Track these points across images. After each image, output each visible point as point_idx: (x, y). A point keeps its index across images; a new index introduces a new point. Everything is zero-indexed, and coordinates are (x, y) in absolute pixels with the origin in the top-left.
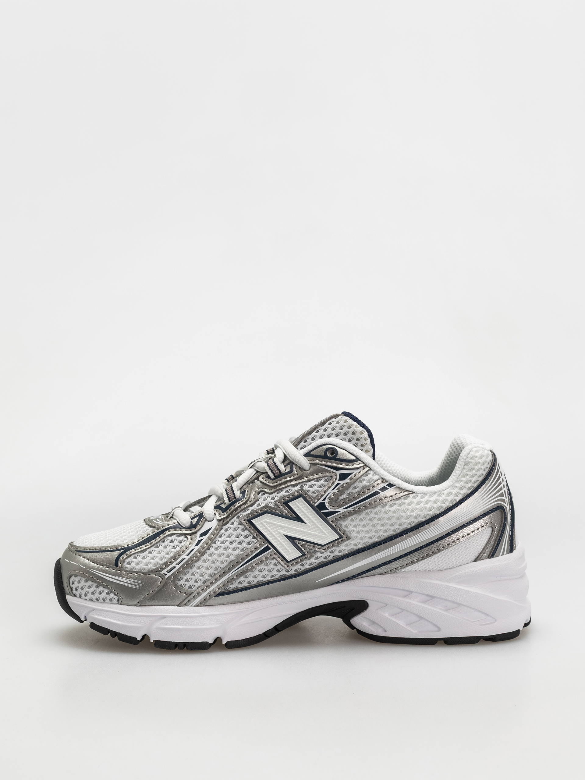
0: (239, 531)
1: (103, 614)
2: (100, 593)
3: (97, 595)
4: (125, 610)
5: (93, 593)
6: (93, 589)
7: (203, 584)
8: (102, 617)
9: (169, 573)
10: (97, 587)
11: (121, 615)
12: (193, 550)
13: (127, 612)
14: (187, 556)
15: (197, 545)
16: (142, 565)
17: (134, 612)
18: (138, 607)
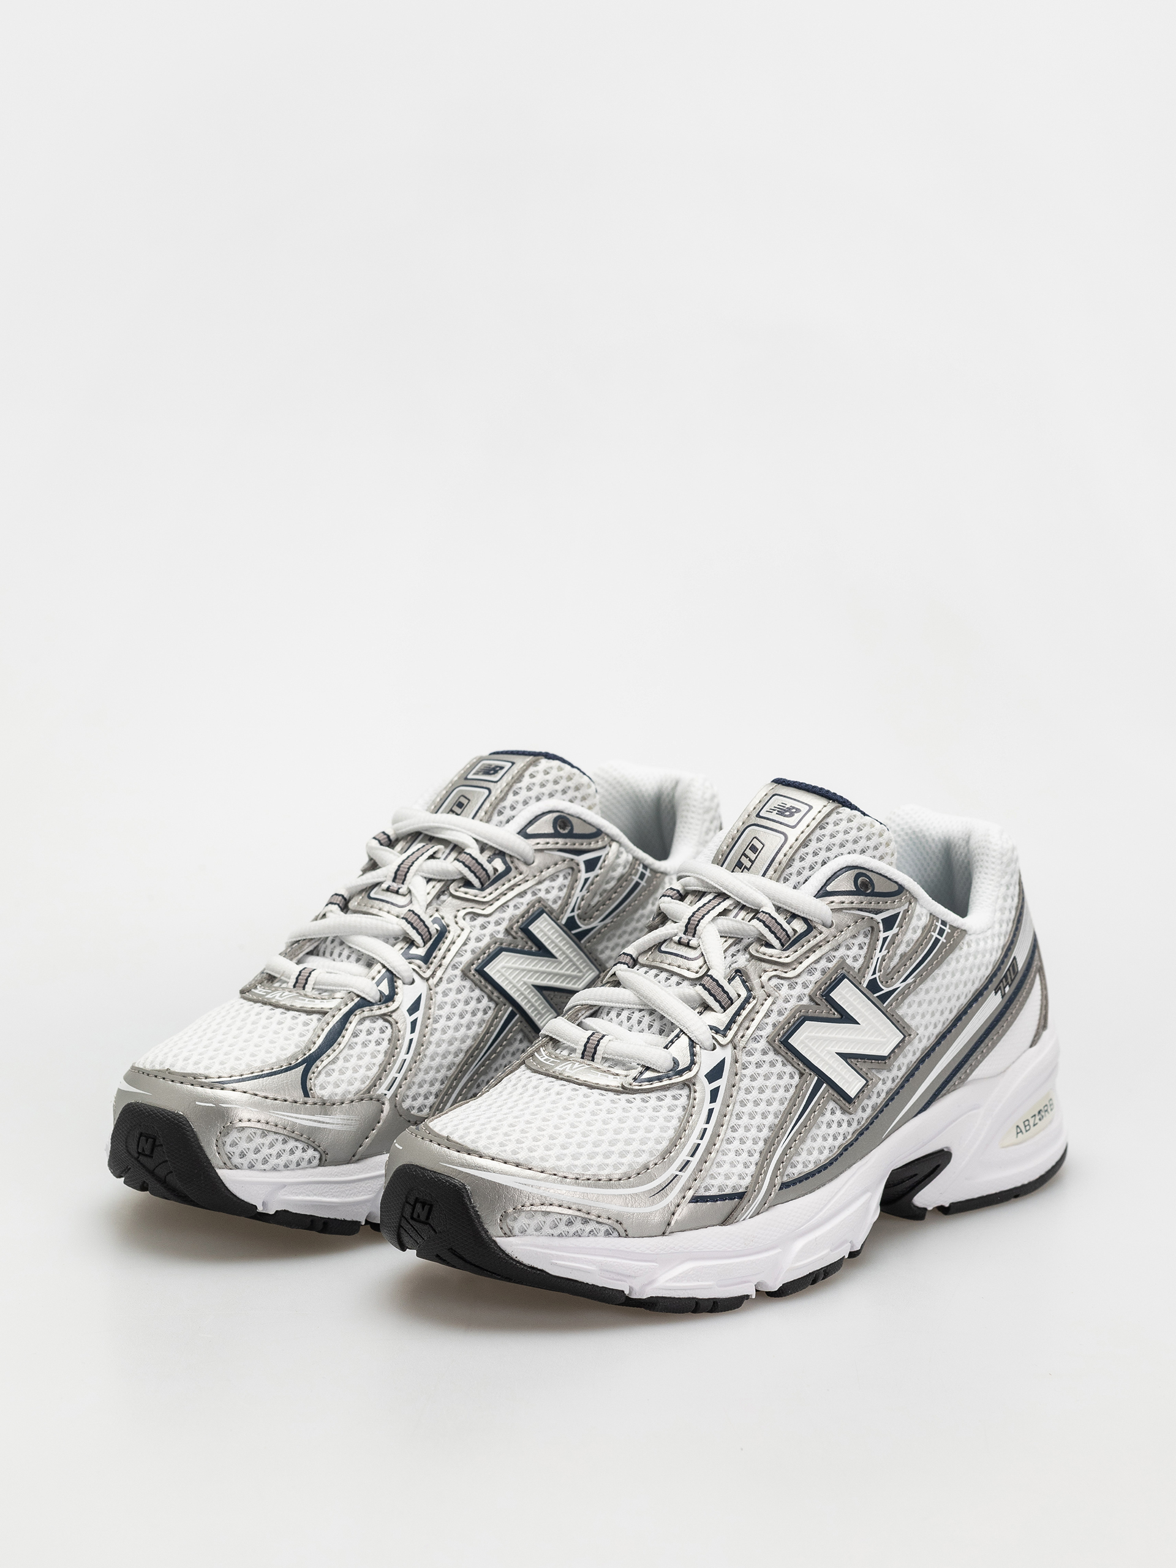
0: (466, 993)
1: (304, 1191)
2: (292, 1152)
3: (285, 1157)
4: (336, 1175)
5: (279, 1156)
6: (279, 1146)
7: (436, 1100)
8: (304, 1196)
9: (389, 1090)
10: (285, 1142)
11: (335, 1185)
12: (411, 1040)
13: (340, 1177)
14: (408, 1053)
15: (413, 1031)
16: (343, 1087)
17: (352, 1175)
18: (353, 1164)
